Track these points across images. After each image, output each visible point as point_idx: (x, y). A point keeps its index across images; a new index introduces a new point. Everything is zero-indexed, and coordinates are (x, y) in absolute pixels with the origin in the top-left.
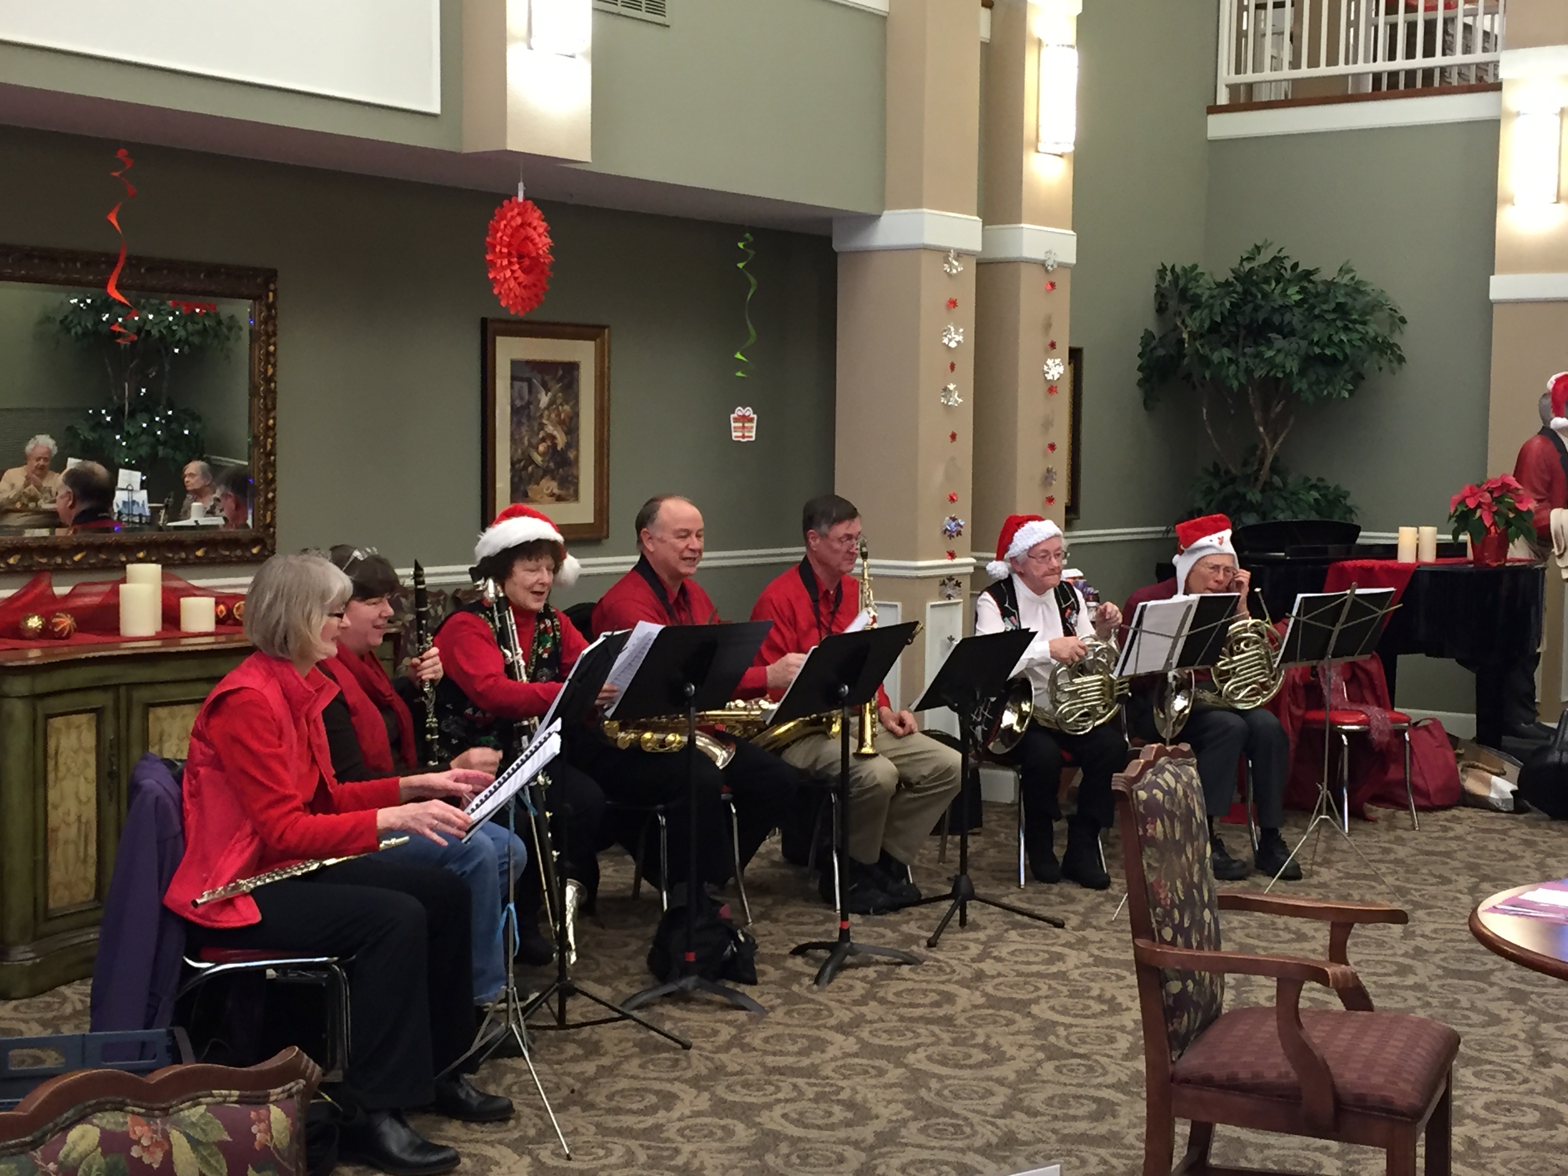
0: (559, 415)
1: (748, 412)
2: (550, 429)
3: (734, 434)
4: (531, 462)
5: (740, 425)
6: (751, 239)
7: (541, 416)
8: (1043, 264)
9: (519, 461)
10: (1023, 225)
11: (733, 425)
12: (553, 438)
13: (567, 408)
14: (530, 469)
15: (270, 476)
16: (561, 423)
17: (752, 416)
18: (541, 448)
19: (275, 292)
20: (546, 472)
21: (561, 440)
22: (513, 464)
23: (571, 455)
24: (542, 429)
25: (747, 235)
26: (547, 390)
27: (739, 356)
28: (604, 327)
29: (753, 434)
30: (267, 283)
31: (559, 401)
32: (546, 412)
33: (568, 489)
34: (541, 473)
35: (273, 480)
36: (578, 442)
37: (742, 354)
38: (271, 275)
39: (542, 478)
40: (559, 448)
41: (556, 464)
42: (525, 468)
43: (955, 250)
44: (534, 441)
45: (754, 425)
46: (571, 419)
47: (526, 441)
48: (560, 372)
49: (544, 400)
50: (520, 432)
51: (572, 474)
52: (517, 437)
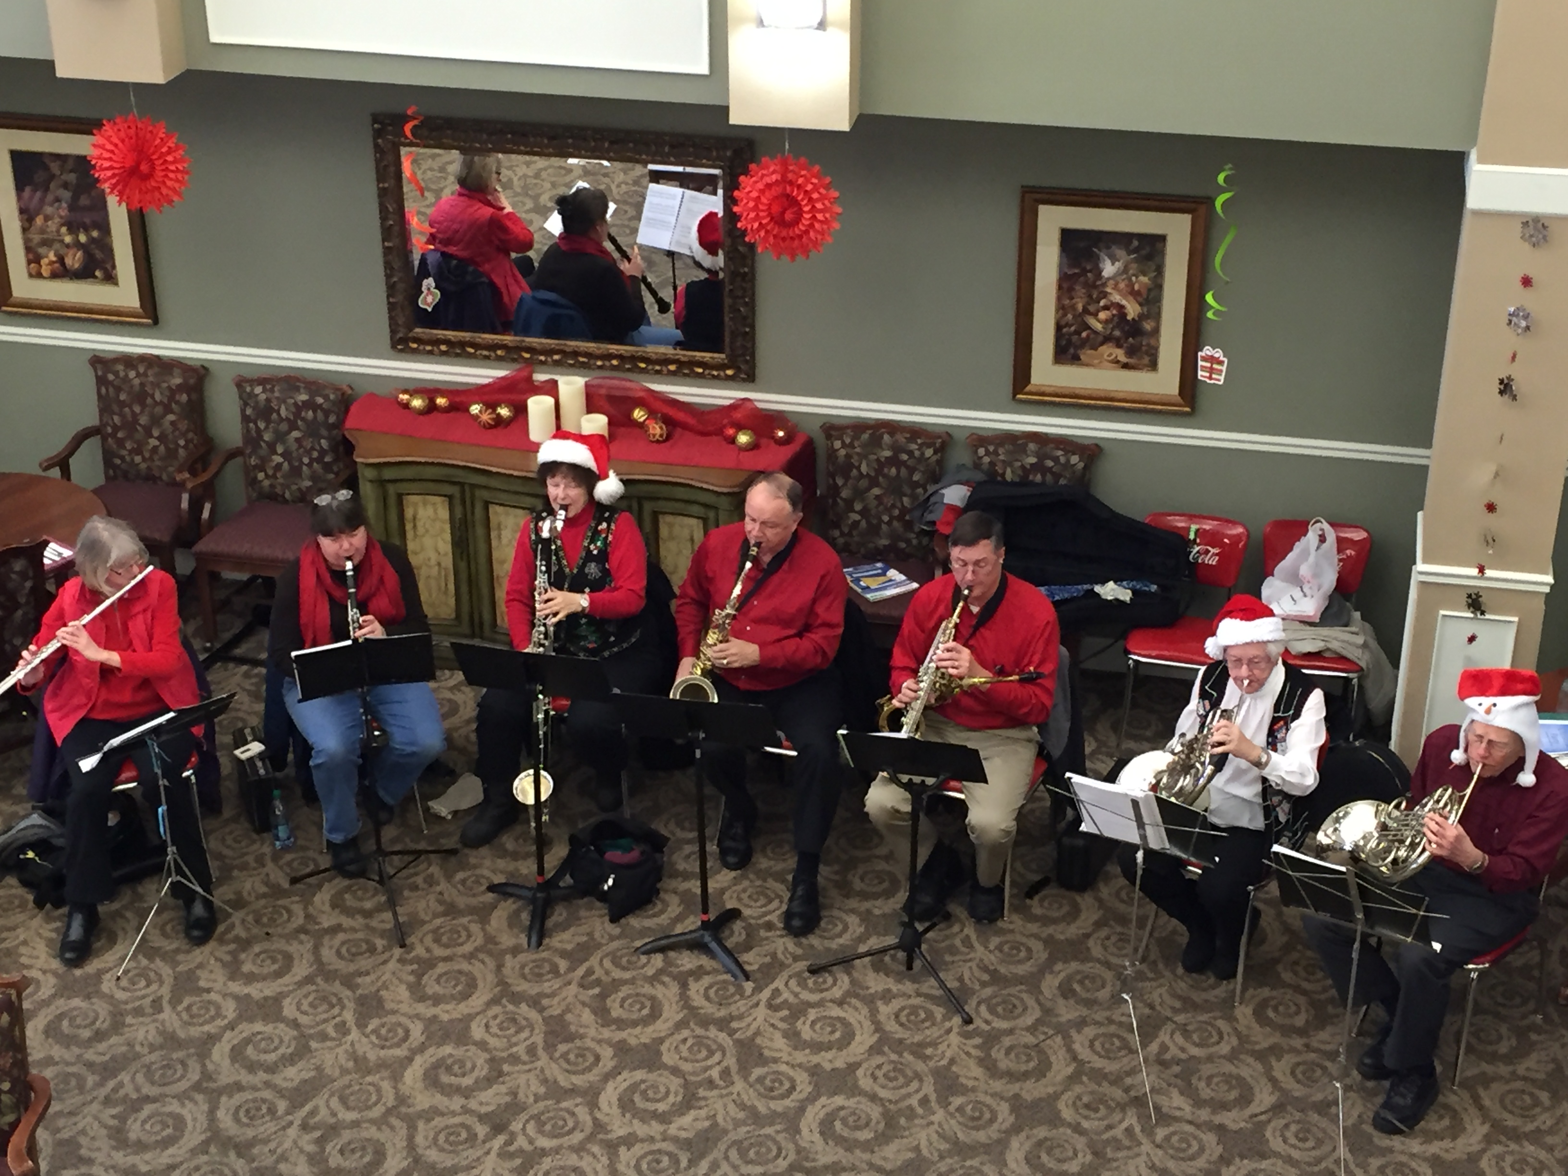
0: (1131, 285)
1: (1218, 354)
2: (1116, 298)
3: (1200, 373)
4: (1088, 327)
5: (1208, 365)
7: (1104, 285)
9: (1069, 326)
11: (1200, 363)
12: (1121, 307)
13: (1144, 279)
14: (1084, 334)
15: (744, 313)
16: (1134, 294)
17: (1222, 358)
18: (1102, 315)
20: (1107, 339)
21: (1133, 310)
22: (1059, 328)
23: (1148, 326)
24: (1105, 297)
26: (1113, 261)
28: (1199, 202)
29: (1222, 378)
30: (736, 155)
31: (1132, 272)
32: (1111, 282)
33: (1140, 358)
34: (1101, 339)
36: (1159, 314)
38: (742, 147)
39: (1102, 344)
40: (1129, 318)
41: (1122, 331)
42: (1078, 333)
44: (1092, 308)
45: (1224, 368)
46: (1149, 290)
47: (1080, 307)
48: (1136, 243)
49: (1109, 269)
50: (1072, 298)
51: (1148, 345)
52: (1067, 302)
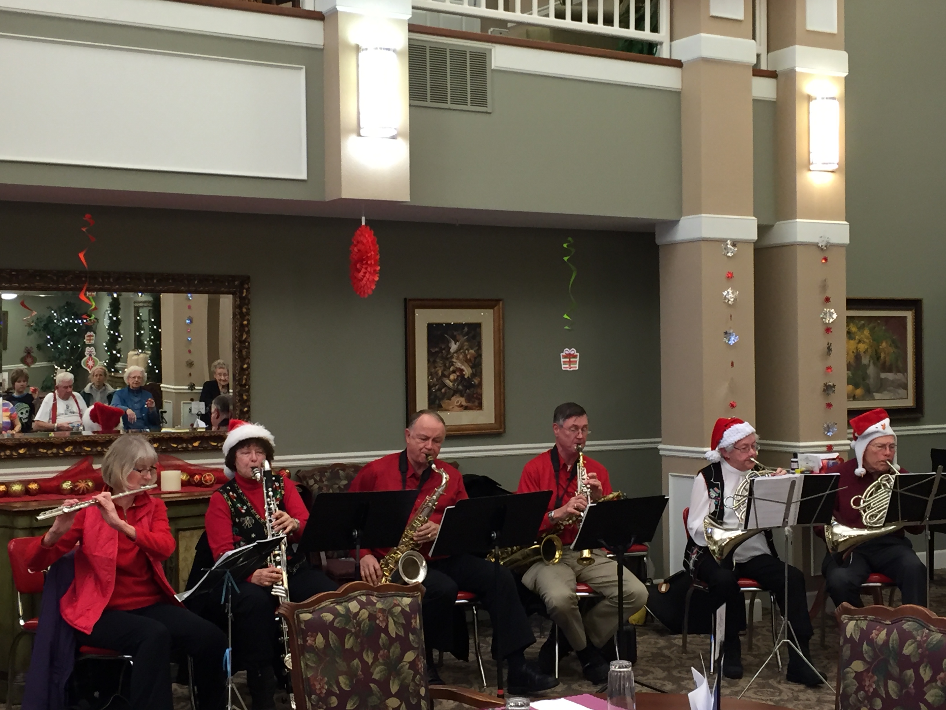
0: (465, 356)
1: (573, 351)
2: (459, 365)
3: (563, 366)
4: (445, 385)
5: (568, 360)
6: (572, 241)
7: (452, 357)
8: (816, 245)
9: (435, 385)
10: (798, 220)
11: (562, 360)
12: (462, 370)
13: (472, 351)
14: (443, 390)
15: (245, 397)
16: (467, 361)
17: (576, 354)
18: (452, 377)
19: (248, 290)
20: (456, 392)
21: (467, 372)
22: (430, 387)
23: (476, 381)
24: (453, 365)
25: (570, 239)
26: (456, 342)
27: (565, 316)
28: (498, 301)
29: (577, 366)
30: (242, 284)
31: (465, 348)
32: (455, 355)
33: (474, 402)
34: (452, 392)
35: (248, 400)
36: (481, 372)
37: (567, 315)
38: (245, 280)
39: (453, 396)
40: (466, 377)
41: (463, 386)
42: (440, 389)
43: (731, 240)
44: (446, 373)
45: (578, 359)
46: (475, 358)
47: (440, 374)
48: (466, 329)
49: (454, 347)
50: (435, 367)
51: (477, 393)
52: (433, 370)
